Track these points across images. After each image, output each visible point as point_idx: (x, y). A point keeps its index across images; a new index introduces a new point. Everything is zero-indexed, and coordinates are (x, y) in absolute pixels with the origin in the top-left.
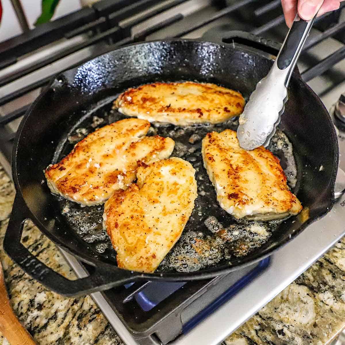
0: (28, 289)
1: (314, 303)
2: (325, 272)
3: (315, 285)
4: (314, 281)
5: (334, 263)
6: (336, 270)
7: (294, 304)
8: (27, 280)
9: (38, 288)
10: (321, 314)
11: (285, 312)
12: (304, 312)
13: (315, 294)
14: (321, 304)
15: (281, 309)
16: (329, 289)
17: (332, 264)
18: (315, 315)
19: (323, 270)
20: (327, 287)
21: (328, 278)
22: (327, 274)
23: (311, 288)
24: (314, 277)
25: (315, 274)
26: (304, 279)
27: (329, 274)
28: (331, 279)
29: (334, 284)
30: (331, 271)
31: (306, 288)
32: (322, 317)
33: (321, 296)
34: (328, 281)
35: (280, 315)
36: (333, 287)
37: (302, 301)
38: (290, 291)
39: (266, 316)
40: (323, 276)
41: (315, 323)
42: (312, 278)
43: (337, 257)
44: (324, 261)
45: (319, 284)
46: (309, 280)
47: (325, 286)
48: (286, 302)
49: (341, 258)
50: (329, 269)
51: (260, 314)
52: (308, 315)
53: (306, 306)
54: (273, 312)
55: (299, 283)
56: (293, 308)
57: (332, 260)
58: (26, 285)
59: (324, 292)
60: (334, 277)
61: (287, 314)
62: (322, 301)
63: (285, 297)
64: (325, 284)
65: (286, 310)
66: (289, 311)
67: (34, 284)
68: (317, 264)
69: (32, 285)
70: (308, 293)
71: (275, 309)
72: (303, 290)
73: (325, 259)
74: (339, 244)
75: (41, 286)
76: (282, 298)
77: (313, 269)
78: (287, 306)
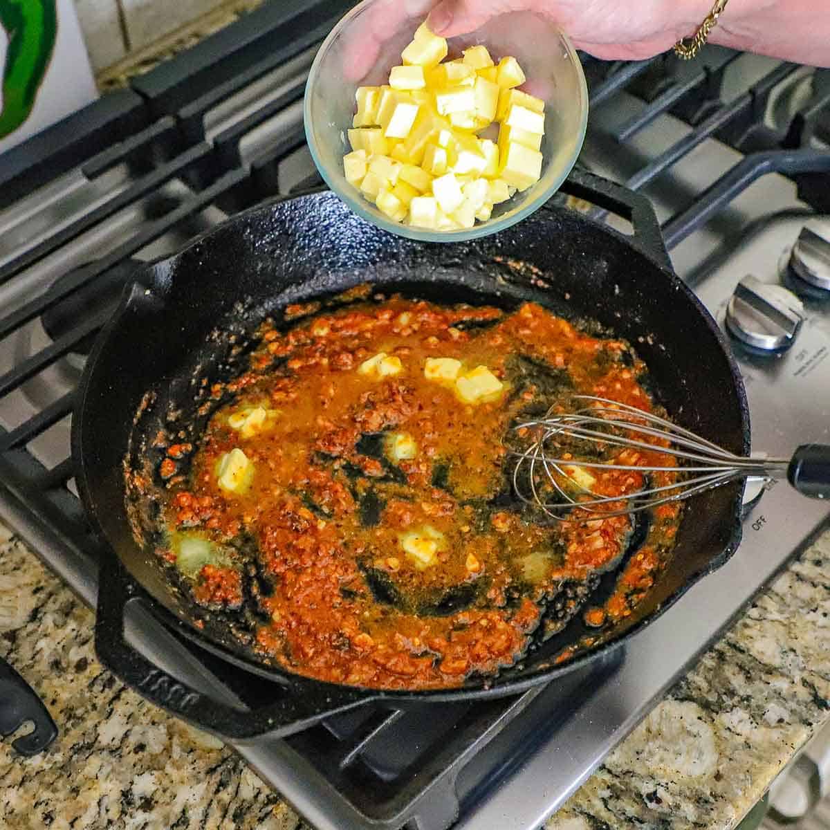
0: (113, 770)
1: (712, 734)
2: (729, 671)
3: (712, 698)
4: (710, 691)
5: (746, 650)
6: (752, 664)
7: (673, 741)
8: (105, 753)
9: (134, 765)
10: (728, 753)
11: (657, 758)
12: (695, 754)
13: (714, 715)
14: (727, 734)
15: (650, 752)
16: (739, 702)
17: (742, 652)
18: (716, 756)
19: (726, 667)
20: (736, 699)
21: (737, 681)
22: (734, 674)
23: (706, 706)
24: (709, 682)
25: (710, 676)
26: (689, 688)
27: (739, 674)
28: (743, 683)
29: (749, 692)
30: (741, 668)
31: (694, 705)
32: (730, 759)
33: (724, 719)
34: (737, 687)
35: (648, 763)
36: (748, 698)
37: (689, 732)
38: (664, 716)
39: (620, 770)
40: (727, 678)
41: (718, 771)
42: (704, 685)
43: (751, 638)
44: (727, 647)
45: (719, 695)
46: (700, 690)
47: (731, 699)
48: (657, 738)
49: (759, 638)
50: (737, 664)
51: (607, 766)
52: (704, 758)
53: (697, 741)
54: (634, 760)
55: (680, 697)
56: (671, 747)
57: (742, 644)
58: (105, 764)
59: (732, 710)
60: (749, 679)
61: (662, 760)
62: (729, 729)
63: (654, 728)
64: (732, 693)
65: (660, 753)
66: (666, 755)
67: (123, 759)
68: (714, 655)
69: (120, 761)
70: (699, 715)
71: (637, 753)
72: (690, 711)
73: (729, 644)
74: (754, 609)
75: (140, 760)
76: (649, 731)
77: (705, 667)
78: (660, 746)
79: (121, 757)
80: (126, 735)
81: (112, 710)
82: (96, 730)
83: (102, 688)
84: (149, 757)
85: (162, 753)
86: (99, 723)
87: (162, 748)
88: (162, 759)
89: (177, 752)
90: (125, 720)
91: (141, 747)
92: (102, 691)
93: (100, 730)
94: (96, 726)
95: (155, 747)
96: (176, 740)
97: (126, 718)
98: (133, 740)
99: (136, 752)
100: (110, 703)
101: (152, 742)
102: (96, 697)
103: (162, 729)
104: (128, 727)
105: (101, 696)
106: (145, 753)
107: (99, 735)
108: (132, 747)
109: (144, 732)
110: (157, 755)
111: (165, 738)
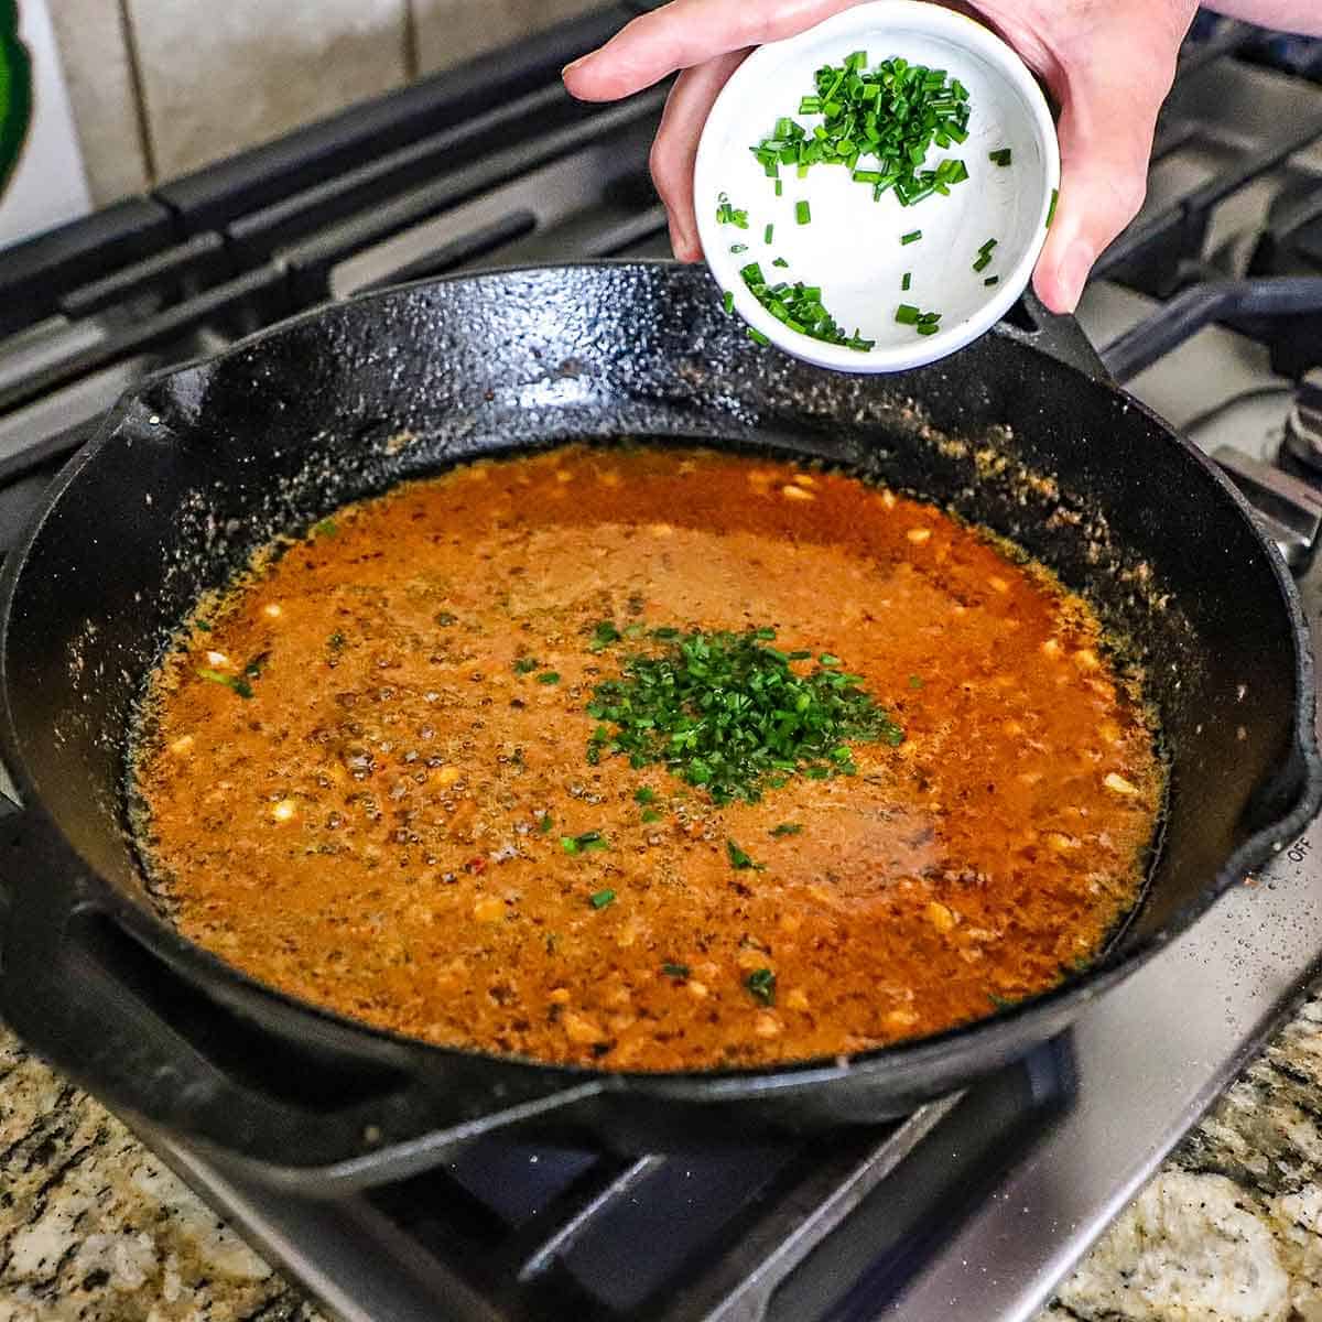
1: (1269, 1235)
2: (1283, 1116)
3: (1258, 1166)
4: (1251, 1154)
5: (1309, 1077)
7: (1193, 1249)
8: (23, 1290)
9: (82, 1315)
10: (1307, 1272)
11: (1163, 1286)
12: (1241, 1275)
13: (1267, 1199)
14: (1297, 1235)
15: (1148, 1273)
16: (1311, 1172)
17: (1303, 1081)
18: (1285, 1279)
19: (1276, 1109)
20: (1306, 1168)
21: (1302, 1136)
22: (1293, 1122)
23: (1248, 1182)
24: (1248, 1138)
25: (1247, 1126)
26: (1209, 1150)
27: (1302, 1120)
28: (1313, 1139)
30: (1306, 1110)
31: (1224, 1180)
32: (1314, 1284)
33: (1289, 1205)
34: (1306, 1148)
35: (1148, 1296)
37: (1221, 1234)
38: (1166, 1200)
40: (1280, 1130)
41: (1294, 1309)
42: (1239, 1144)
44: (1272, 1073)
45: (1270, 1160)
46: (1232, 1152)
47: (1297, 1167)
48: (1159, 1245)
50: (1297, 1104)
51: (1066, 1302)
52: (1260, 1281)
53: (1242, 1249)
54: (1119, 1288)
55: (1195, 1165)
56: (1192, 1265)
57: (1299, 1066)
58: (22, 1311)
59: (1301, 1189)
61: (1175, 1288)
62: (1302, 1227)
63: (1152, 1226)
64: (1295, 1158)
65: (1169, 1275)
66: (1182, 1281)
67: (60, 1301)
68: (1248, 1086)
69: (53, 1306)
70: (1239, 1200)
71: (1123, 1274)
72: (1217, 1194)
73: (1274, 1067)
74: (1312, 1005)
75: (95, 1304)
76: (1141, 1231)
77: (1235, 1110)
78: (1167, 1262)
79: (55, 1297)
80: (69, 1255)
81: (44, 1205)
82: (7, 1245)
83: (26, 1163)
84: (114, 1296)
85: (143, 1287)
86: (15, 1231)
87: (143, 1278)
88: (142, 1301)
89: (172, 1286)
90: (69, 1224)
91: (98, 1278)
92: (27, 1170)
93: (16, 1245)
94: (8, 1237)
95: (128, 1277)
96: (173, 1262)
97: (72, 1221)
98: (81, 1265)
99: (88, 1287)
100: (42, 1191)
101: (123, 1268)
102: (13, 1181)
103: (145, 1242)
104: (76, 1238)
105: (24, 1179)
106: (106, 1291)
107: (12, 1255)
108: (79, 1279)
109: (106, 1249)
110: (130, 1295)
111: (149, 1260)
